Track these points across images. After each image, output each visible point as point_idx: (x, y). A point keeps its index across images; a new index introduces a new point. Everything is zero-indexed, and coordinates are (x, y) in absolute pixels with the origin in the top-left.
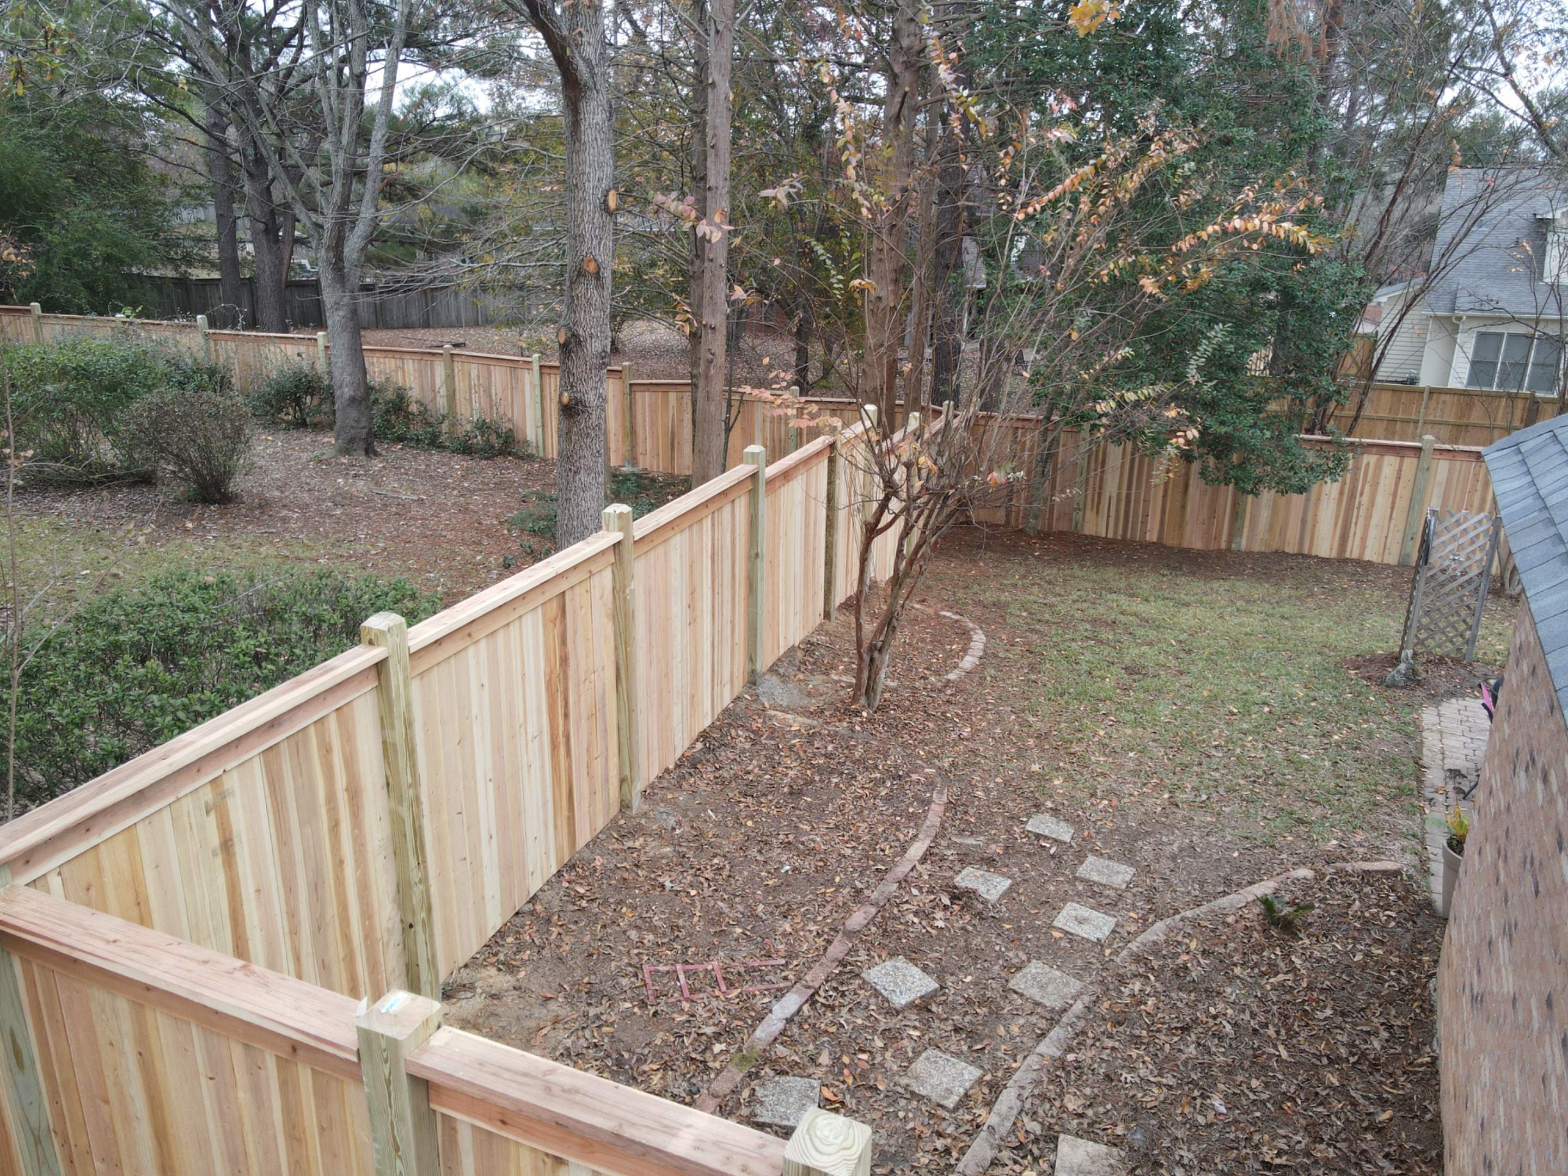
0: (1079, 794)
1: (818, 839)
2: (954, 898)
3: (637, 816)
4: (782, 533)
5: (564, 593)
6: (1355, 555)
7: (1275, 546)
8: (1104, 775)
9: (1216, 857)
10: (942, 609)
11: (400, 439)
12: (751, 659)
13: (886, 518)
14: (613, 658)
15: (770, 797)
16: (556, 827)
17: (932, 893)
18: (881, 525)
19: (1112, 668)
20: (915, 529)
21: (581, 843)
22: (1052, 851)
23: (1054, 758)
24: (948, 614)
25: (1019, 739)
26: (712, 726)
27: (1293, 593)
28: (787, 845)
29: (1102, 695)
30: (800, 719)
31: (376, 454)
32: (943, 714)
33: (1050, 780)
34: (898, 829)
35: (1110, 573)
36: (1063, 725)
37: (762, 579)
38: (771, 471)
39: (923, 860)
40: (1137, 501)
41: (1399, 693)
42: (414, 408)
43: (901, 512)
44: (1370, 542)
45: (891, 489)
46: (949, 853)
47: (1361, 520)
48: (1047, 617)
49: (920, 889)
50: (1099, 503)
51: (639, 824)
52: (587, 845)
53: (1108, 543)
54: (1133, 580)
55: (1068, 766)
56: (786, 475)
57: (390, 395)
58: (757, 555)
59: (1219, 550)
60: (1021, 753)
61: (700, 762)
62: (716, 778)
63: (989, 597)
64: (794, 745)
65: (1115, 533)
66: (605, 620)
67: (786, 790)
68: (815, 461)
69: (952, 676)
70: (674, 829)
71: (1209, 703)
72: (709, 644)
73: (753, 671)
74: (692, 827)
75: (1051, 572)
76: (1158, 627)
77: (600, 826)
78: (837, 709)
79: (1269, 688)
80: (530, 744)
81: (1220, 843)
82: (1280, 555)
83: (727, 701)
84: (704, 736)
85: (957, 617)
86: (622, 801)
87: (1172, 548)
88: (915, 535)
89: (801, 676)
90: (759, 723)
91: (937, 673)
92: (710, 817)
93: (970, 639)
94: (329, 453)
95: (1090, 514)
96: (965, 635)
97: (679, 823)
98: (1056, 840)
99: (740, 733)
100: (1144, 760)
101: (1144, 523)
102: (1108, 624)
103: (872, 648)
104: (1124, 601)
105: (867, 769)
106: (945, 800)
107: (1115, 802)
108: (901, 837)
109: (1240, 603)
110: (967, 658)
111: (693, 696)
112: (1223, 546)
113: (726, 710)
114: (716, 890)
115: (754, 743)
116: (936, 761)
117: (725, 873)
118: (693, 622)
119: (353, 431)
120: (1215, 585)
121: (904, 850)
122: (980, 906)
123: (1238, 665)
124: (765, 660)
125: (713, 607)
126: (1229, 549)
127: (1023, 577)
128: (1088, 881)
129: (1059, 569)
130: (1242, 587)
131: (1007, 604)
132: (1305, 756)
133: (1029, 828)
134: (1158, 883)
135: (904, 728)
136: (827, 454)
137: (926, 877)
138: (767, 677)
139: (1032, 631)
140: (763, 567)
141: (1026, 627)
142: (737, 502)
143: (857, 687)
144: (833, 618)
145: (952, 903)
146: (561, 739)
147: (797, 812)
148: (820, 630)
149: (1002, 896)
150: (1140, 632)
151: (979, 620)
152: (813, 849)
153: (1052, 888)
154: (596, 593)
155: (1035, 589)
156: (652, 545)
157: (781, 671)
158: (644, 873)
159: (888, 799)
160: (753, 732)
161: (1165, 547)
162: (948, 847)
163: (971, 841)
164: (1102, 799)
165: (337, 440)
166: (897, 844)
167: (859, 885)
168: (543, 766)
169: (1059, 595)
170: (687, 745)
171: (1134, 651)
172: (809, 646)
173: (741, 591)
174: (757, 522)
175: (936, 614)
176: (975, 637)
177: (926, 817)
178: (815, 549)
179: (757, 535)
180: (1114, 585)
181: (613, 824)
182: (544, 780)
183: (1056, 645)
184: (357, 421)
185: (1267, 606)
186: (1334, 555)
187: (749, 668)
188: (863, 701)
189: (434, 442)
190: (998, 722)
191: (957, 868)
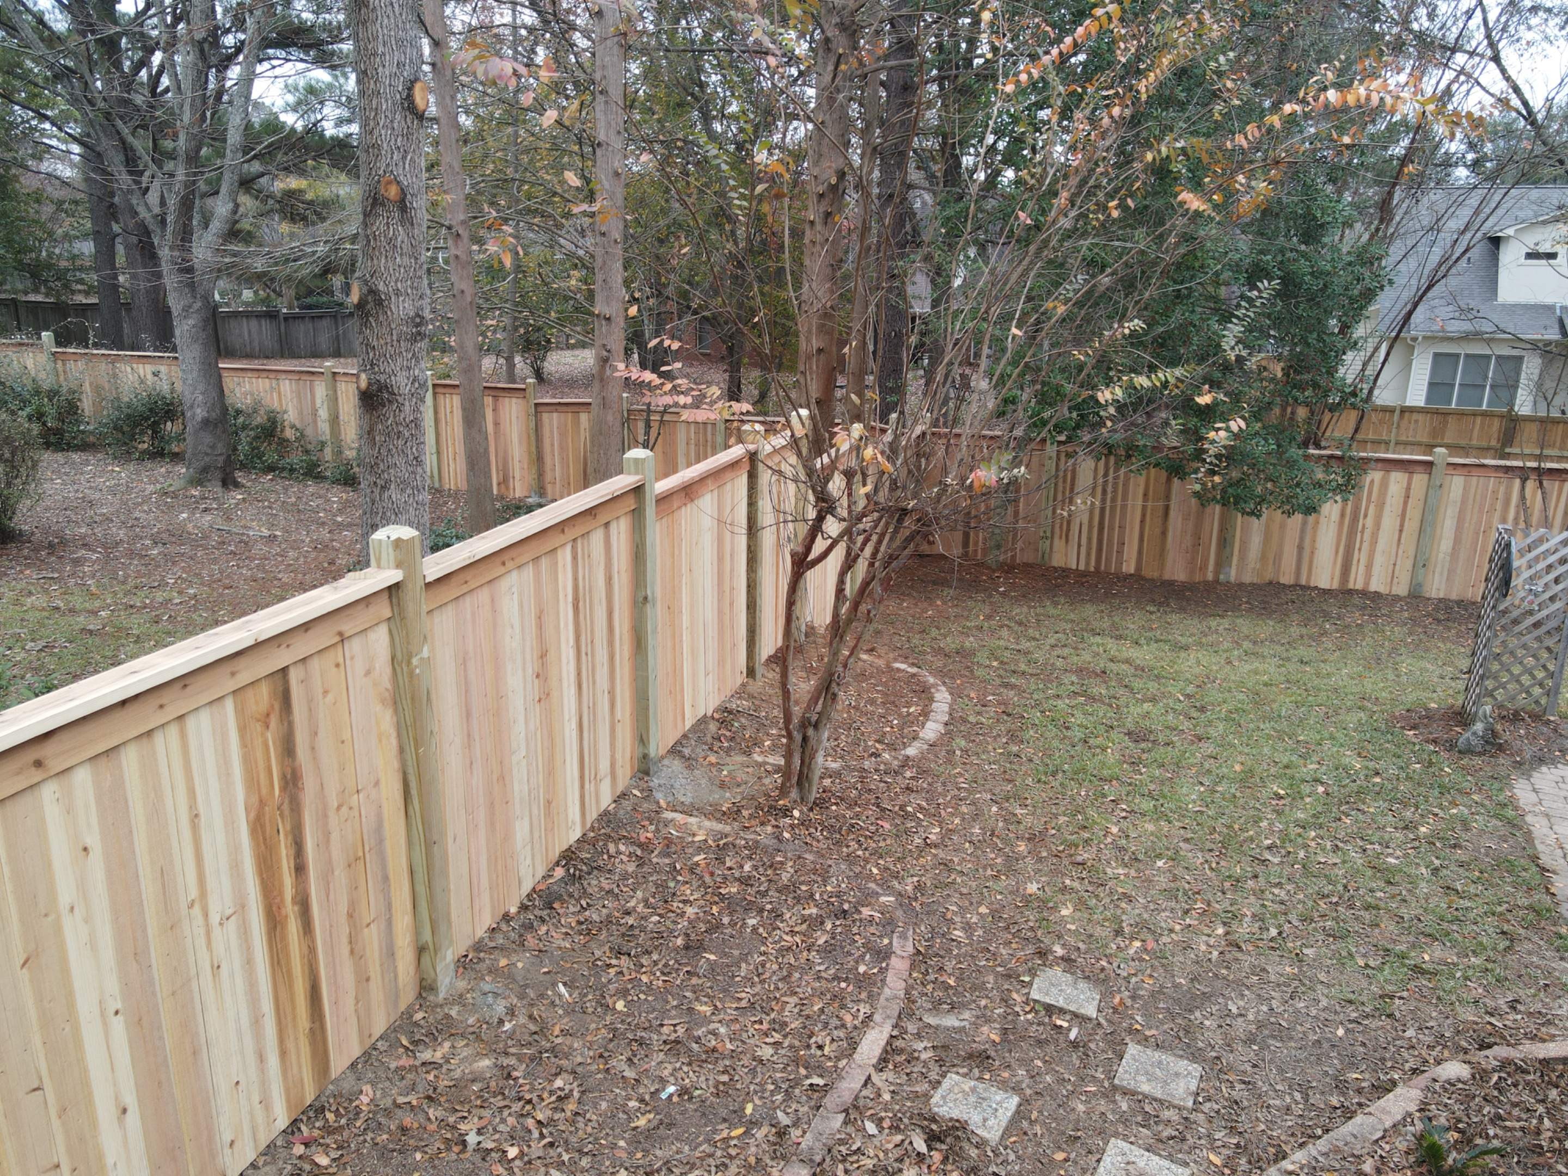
0: (1098, 931)
1: (722, 1030)
2: (932, 1139)
3: (448, 1002)
4: (684, 570)
5: (284, 670)
6: (1359, 586)
7: (1269, 576)
8: (1129, 899)
9: (1313, 1037)
10: (895, 660)
11: (271, 469)
12: (642, 740)
13: (820, 546)
14: (396, 764)
15: (655, 957)
16: (283, 1053)
17: (897, 1129)
18: (812, 557)
19: (1114, 735)
20: (860, 560)
21: (339, 1064)
22: (1073, 1035)
23: (1055, 872)
24: (903, 666)
25: (1006, 841)
26: (582, 840)
27: (1304, 631)
28: (674, 1046)
29: (1105, 773)
30: (707, 824)
31: (237, 485)
32: (902, 808)
33: (1055, 909)
34: (843, 1007)
35: (1089, 610)
36: (1062, 819)
37: (655, 631)
38: (662, 486)
39: (882, 1063)
40: (1111, 528)
41: (1478, 761)
42: (289, 434)
43: (841, 536)
44: (1376, 570)
45: (826, 506)
46: (920, 1046)
47: (1366, 546)
48: (1023, 667)
49: (879, 1122)
50: (1068, 530)
51: (448, 1016)
52: (353, 1065)
53: (1081, 575)
54: (1117, 619)
55: (1076, 884)
56: (688, 491)
57: (259, 420)
58: (646, 598)
59: (1206, 583)
60: (1011, 865)
61: (560, 898)
62: (580, 923)
63: (950, 643)
64: (697, 864)
65: (1087, 564)
66: (379, 708)
67: (680, 942)
68: (729, 475)
69: (911, 751)
70: (501, 1022)
71: (1246, 779)
72: (574, 725)
73: (645, 756)
74: (531, 1017)
75: (1020, 611)
76: (1158, 677)
77: (379, 1026)
78: (759, 807)
79: (1315, 759)
80: (217, 932)
81: (1314, 1012)
82: (1275, 587)
83: (606, 801)
84: (568, 857)
85: (914, 670)
86: (422, 980)
87: (1153, 580)
88: (861, 567)
89: (713, 758)
90: (647, 834)
91: (892, 747)
92: (560, 996)
93: (931, 700)
94: (177, 484)
95: (1058, 544)
96: (925, 693)
97: (511, 1012)
98: (1075, 1015)
99: (622, 848)
100: (1179, 871)
101: (1120, 552)
102: (1097, 675)
103: (805, 724)
104: (1111, 644)
105: (798, 900)
106: (911, 949)
107: (1151, 945)
108: (848, 1018)
109: (1246, 645)
110: (929, 725)
111: (549, 802)
112: (1210, 576)
113: (606, 813)
114: (551, 1145)
115: (641, 864)
116: (895, 883)
117: (571, 1106)
118: (545, 697)
119: (207, 459)
120: (1213, 623)
121: (853, 1046)
122: (974, 1153)
123: (1266, 726)
124: (660, 742)
125: (579, 674)
126: (1217, 581)
127: (989, 617)
128: (1134, 1093)
129: (1030, 607)
130: (1245, 625)
131: (973, 653)
132: (1391, 860)
133: (1035, 995)
134: (1239, 1092)
135: (849, 831)
136: (746, 467)
137: (887, 1097)
138: (666, 762)
139: (1006, 685)
140: (656, 615)
141: (998, 681)
142: (613, 526)
143: (786, 772)
144: (758, 675)
145: (930, 1148)
146: (291, 910)
147: (695, 981)
148: (742, 692)
149: (1007, 1133)
150: (1137, 684)
151: (941, 673)
152: (714, 1050)
153: (1081, 1108)
154: (358, 667)
155: (1005, 633)
156: (465, 589)
157: (687, 751)
158: (440, 1113)
159: (827, 951)
160: (640, 845)
161: (1143, 578)
162: (919, 1036)
163: (951, 1021)
164: (1132, 939)
165: (188, 469)
166: (841, 1033)
167: (784, 1120)
168: (249, 962)
169: (1034, 639)
170: (541, 872)
171: (1136, 710)
172: (726, 716)
173: (624, 648)
174: (644, 553)
175: (888, 666)
176: (938, 696)
177: (883, 981)
178: (732, 589)
179: (645, 572)
180: (1095, 624)
181: (405, 1023)
182: (252, 986)
183: (1038, 704)
184: (213, 447)
185: (1279, 648)
186: (1335, 586)
187: (639, 752)
188: (794, 794)
189: (312, 472)
190: (976, 817)
191: (933, 1076)
